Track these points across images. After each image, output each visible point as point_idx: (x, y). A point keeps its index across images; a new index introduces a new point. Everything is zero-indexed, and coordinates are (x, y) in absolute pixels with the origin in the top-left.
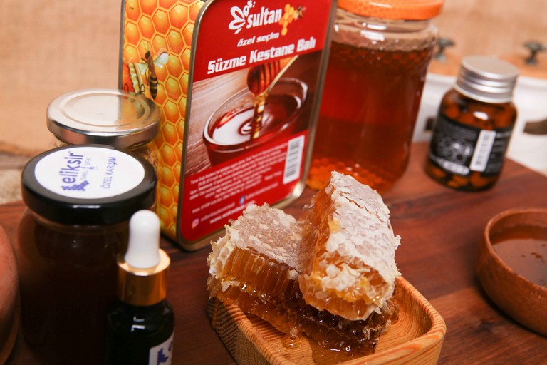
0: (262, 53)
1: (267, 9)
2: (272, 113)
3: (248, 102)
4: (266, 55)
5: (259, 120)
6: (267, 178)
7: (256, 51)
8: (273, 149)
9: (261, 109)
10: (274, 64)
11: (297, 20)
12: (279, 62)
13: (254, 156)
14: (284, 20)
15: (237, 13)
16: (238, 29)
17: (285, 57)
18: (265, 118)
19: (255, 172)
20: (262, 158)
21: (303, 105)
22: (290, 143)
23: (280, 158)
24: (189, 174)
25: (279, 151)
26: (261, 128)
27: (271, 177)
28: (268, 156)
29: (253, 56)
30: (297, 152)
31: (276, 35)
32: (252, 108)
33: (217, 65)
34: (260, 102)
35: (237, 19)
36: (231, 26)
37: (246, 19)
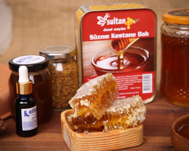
0: (118, 35)
1: (117, 19)
2: (129, 60)
3: (114, 53)
4: (120, 36)
5: (121, 61)
6: (131, 88)
7: (114, 34)
8: (133, 76)
9: (121, 57)
10: (126, 41)
11: (135, 24)
12: (128, 40)
13: (122, 77)
14: (127, 23)
15: (101, 19)
16: (103, 25)
17: (131, 38)
18: (125, 61)
19: (124, 84)
20: (127, 79)
21: (148, 60)
22: (144, 75)
23: (138, 81)
24: (86, 76)
25: (137, 78)
26: (123, 65)
27: (134, 88)
28: (130, 78)
29: (113, 36)
30: (149, 80)
31: (125, 29)
32: (116, 56)
33: (94, 37)
34: (120, 54)
35: (101, 21)
36: (99, 23)
37: (106, 21)
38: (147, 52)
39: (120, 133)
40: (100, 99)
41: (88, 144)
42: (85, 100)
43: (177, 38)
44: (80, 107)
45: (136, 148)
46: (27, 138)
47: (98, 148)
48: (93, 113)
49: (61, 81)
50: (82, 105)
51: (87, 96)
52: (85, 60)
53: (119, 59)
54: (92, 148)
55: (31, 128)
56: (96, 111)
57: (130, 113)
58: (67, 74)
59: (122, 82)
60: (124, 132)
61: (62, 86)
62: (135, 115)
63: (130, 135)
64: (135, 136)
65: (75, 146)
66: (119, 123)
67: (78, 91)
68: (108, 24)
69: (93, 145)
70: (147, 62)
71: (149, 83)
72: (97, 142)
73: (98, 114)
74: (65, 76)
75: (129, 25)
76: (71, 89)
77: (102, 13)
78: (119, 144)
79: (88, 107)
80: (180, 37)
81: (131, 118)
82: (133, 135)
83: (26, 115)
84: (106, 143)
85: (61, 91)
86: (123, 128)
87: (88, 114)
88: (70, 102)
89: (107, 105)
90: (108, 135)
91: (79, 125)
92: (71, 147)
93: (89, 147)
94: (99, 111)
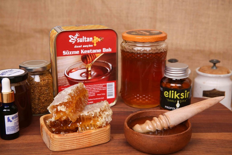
0: (86, 51)
1: (85, 37)
2: (95, 71)
3: (83, 66)
4: (88, 52)
5: (90, 73)
6: (98, 95)
7: (83, 50)
8: (99, 85)
9: (90, 69)
10: (93, 55)
11: (100, 42)
12: (95, 55)
13: (90, 86)
16: (74, 42)
17: (97, 53)
18: (92, 73)
19: (91, 91)
20: (94, 87)
21: (111, 71)
22: (108, 84)
23: (103, 88)
24: (60, 86)
25: (102, 86)
26: (91, 76)
27: (100, 95)
28: (97, 87)
29: (82, 52)
30: (112, 88)
31: (92, 46)
32: (85, 68)
33: (67, 52)
34: (89, 67)
35: (72, 39)
36: (70, 41)
37: (76, 39)
38: (111, 65)
39: (92, 133)
40: (75, 105)
41: (65, 143)
42: (62, 106)
43: (134, 53)
44: (57, 112)
45: (105, 145)
46: (10, 141)
47: (74, 146)
48: (69, 116)
49: (39, 90)
50: (59, 110)
51: (63, 102)
52: (59, 72)
53: (88, 71)
54: (68, 146)
55: (14, 132)
56: (71, 115)
57: (100, 115)
58: (44, 84)
59: (90, 90)
60: (95, 131)
61: (39, 95)
62: (104, 117)
63: (100, 134)
64: (104, 135)
65: (54, 146)
66: (91, 124)
67: (55, 98)
68: (78, 42)
69: (70, 144)
70: (110, 73)
71: (112, 90)
72: (73, 141)
73: (73, 117)
74: (43, 86)
75: (95, 42)
76: (48, 97)
77: (73, 33)
78: (91, 142)
79: (65, 112)
80: (137, 52)
81: (101, 120)
82: (102, 134)
83: (9, 120)
84: (81, 142)
85: (39, 99)
86: (95, 129)
87: (64, 118)
88: (48, 108)
89: (80, 109)
90: (82, 135)
91: (56, 128)
92: (50, 147)
93: (66, 146)
94: (74, 115)
